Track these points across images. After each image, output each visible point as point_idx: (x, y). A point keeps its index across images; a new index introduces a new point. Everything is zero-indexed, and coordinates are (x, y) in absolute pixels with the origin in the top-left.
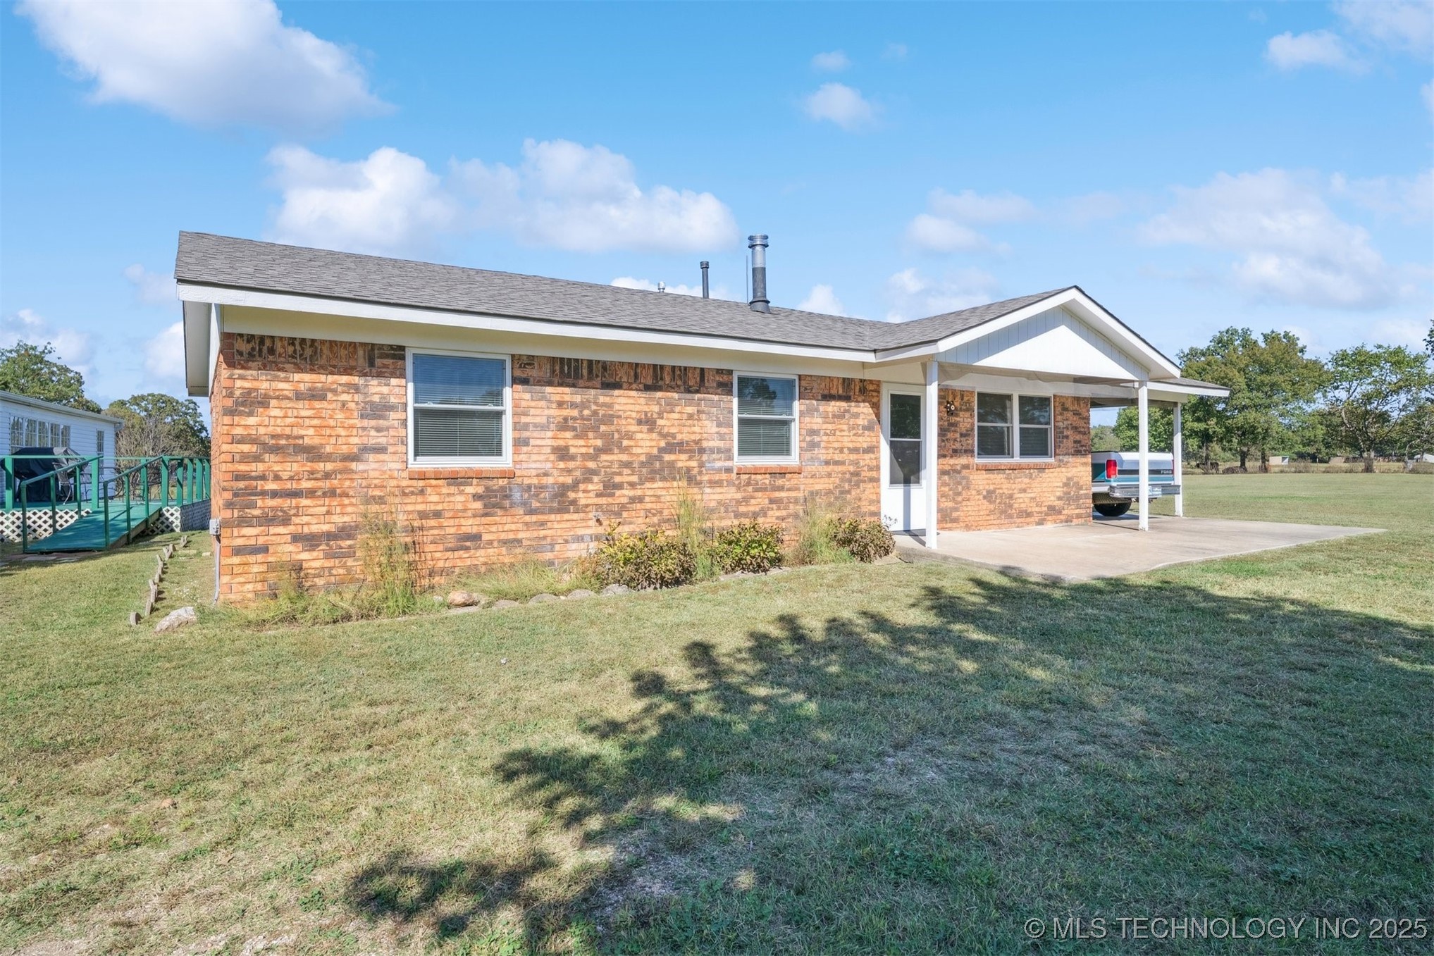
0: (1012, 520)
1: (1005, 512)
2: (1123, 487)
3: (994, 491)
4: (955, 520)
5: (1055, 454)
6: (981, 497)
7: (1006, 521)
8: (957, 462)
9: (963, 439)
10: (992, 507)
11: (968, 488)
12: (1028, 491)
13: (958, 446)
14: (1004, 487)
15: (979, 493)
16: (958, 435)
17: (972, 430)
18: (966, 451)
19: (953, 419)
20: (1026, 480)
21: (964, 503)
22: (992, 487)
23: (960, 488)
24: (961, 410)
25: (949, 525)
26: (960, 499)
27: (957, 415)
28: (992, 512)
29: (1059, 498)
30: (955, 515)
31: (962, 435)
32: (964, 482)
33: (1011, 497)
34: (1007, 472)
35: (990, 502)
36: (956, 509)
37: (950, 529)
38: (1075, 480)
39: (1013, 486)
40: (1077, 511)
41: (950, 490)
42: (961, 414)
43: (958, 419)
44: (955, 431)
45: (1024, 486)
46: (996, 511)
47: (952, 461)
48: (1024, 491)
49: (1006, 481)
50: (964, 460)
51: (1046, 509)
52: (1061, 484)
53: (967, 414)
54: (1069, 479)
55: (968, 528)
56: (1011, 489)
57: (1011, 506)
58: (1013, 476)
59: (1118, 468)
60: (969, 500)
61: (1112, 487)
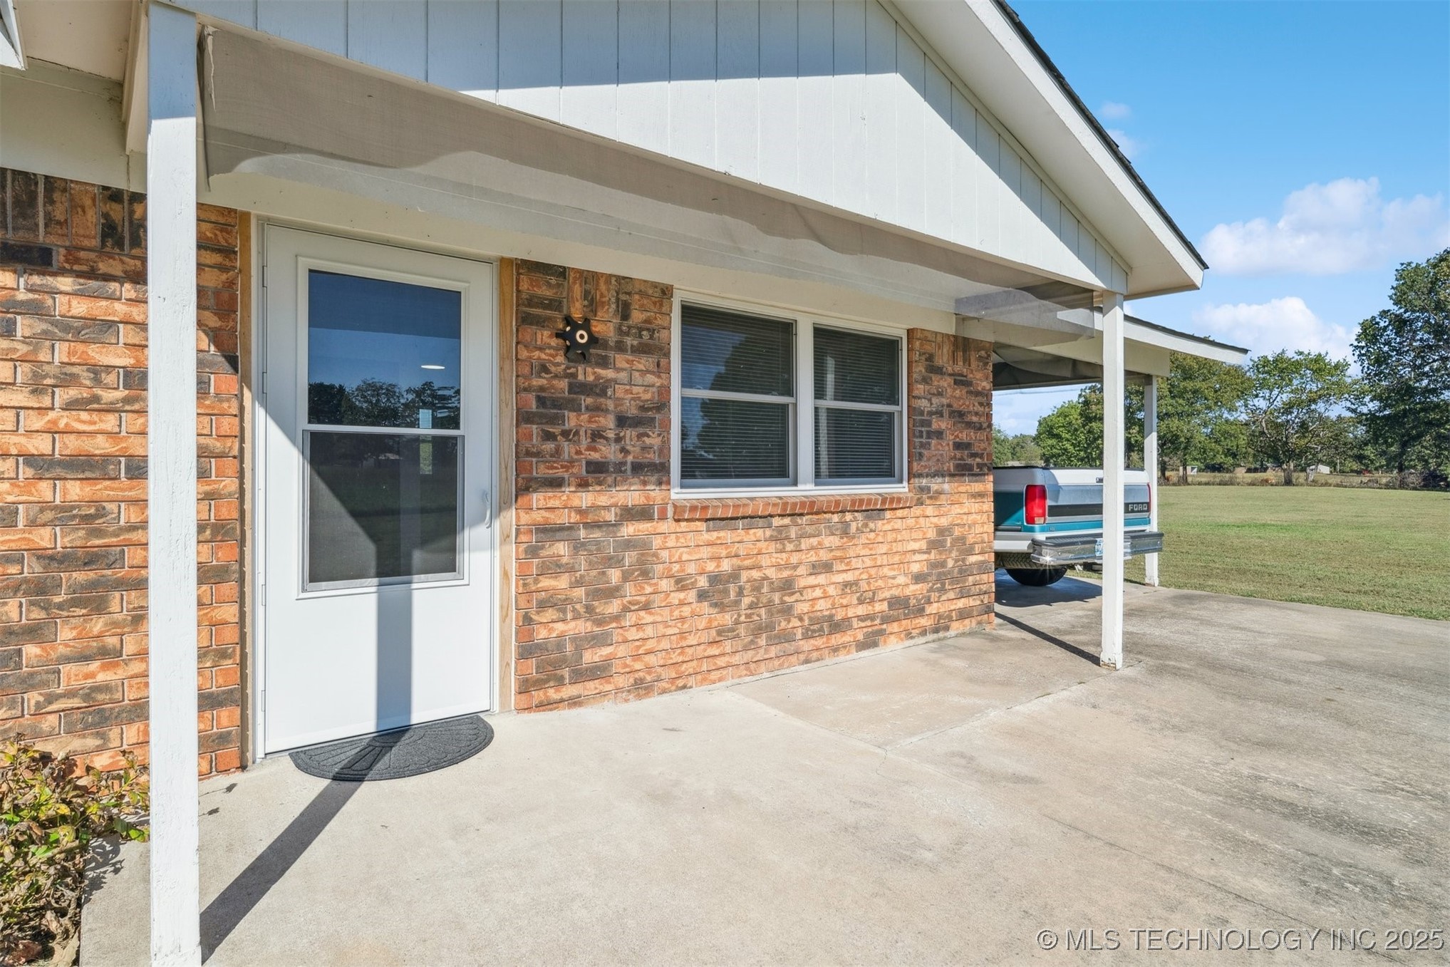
0: (790, 647)
1: (770, 627)
2: (1057, 544)
3: (734, 576)
4: (599, 672)
5: (911, 475)
6: (691, 596)
7: (773, 651)
8: (603, 500)
9: (629, 433)
10: (727, 619)
11: (645, 574)
12: (838, 566)
13: (609, 452)
14: (765, 561)
15: (682, 583)
16: (608, 422)
17: (662, 405)
18: (638, 468)
19: (586, 374)
20: (833, 541)
21: (630, 619)
22: (726, 566)
23: (614, 575)
24: (620, 347)
25: (569, 691)
26: (614, 607)
27: (604, 363)
28: (724, 633)
29: (919, 578)
30: (591, 657)
31: (622, 421)
32: (630, 558)
33: (787, 586)
34: (777, 522)
35: (721, 606)
36: (598, 640)
37: (575, 702)
38: (957, 532)
39: (794, 559)
40: (961, 604)
41: (578, 583)
42: (621, 360)
43: (609, 374)
44: (597, 409)
45: (824, 556)
46: (742, 630)
47: (585, 499)
48: (827, 567)
49: (772, 547)
50: (632, 494)
51: (885, 606)
52: (923, 545)
53: (644, 362)
54: (942, 531)
55: (641, 688)
56: (788, 566)
57: (787, 611)
58: (793, 533)
59: (1049, 502)
60: (646, 607)
61: (1035, 543)
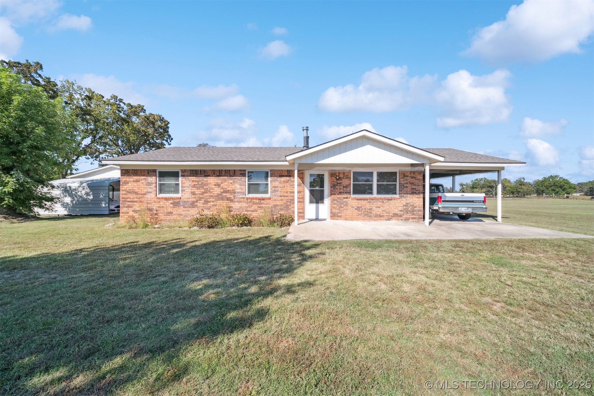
0: (372, 218)
1: (367, 215)
2: (443, 207)
3: (361, 207)
4: (340, 217)
5: (399, 194)
6: (354, 209)
7: (368, 218)
8: (341, 196)
9: (345, 189)
10: (360, 213)
11: (347, 206)
12: (381, 207)
13: (342, 191)
14: (367, 205)
15: (352, 207)
16: (342, 187)
17: (350, 185)
18: (346, 193)
19: (339, 182)
20: (381, 204)
21: (345, 211)
22: (360, 206)
23: (343, 205)
24: (343, 178)
25: (336, 218)
26: (342, 209)
27: (341, 180)
28: (359, 215)
29: (401, 211)
30: (339, 215)
31: (344, 187)
32: (345, 203)
33: (371, 209)
34: (369, 200)
35: (359, 211)
36: (340, 213)
37: (337, 219)
38: (411, 204)
39: (372, 205)
40: (412, 216)
41: (338, 206)
42: (343, 180)
43: (342, 181)
44: (340, 186)
45: (378, 206)
46: (362, 214)
47: (339, 196)
48: (379, 207)
49: (368, 204)
50: (345, 196)
51: (392, 214)
52: (402, 206)
53: (347, 180)
54: (407, 203)
55: (346, 219)
56: (371, 206)
57: (371, 213)
58: (372, 202)
59: (442, 199)
60: (347, 210)
61: (439, 208)
